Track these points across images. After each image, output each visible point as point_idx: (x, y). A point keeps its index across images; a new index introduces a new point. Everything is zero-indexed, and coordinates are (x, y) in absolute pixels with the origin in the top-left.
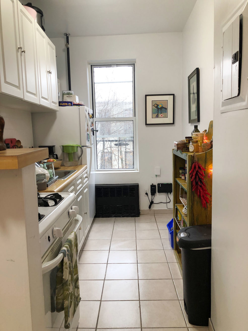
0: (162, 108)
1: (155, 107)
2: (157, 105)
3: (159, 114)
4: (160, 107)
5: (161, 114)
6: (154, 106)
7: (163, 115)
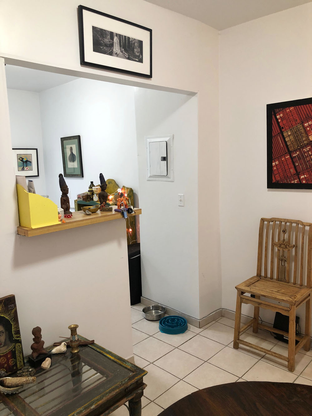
0: (27, 161)
1: (21, 160)
2: (23, 159)
3: (24, 167)
4: (25, 160)
5: (27, 167)
6: (19, 159)
7: (28, 168)
